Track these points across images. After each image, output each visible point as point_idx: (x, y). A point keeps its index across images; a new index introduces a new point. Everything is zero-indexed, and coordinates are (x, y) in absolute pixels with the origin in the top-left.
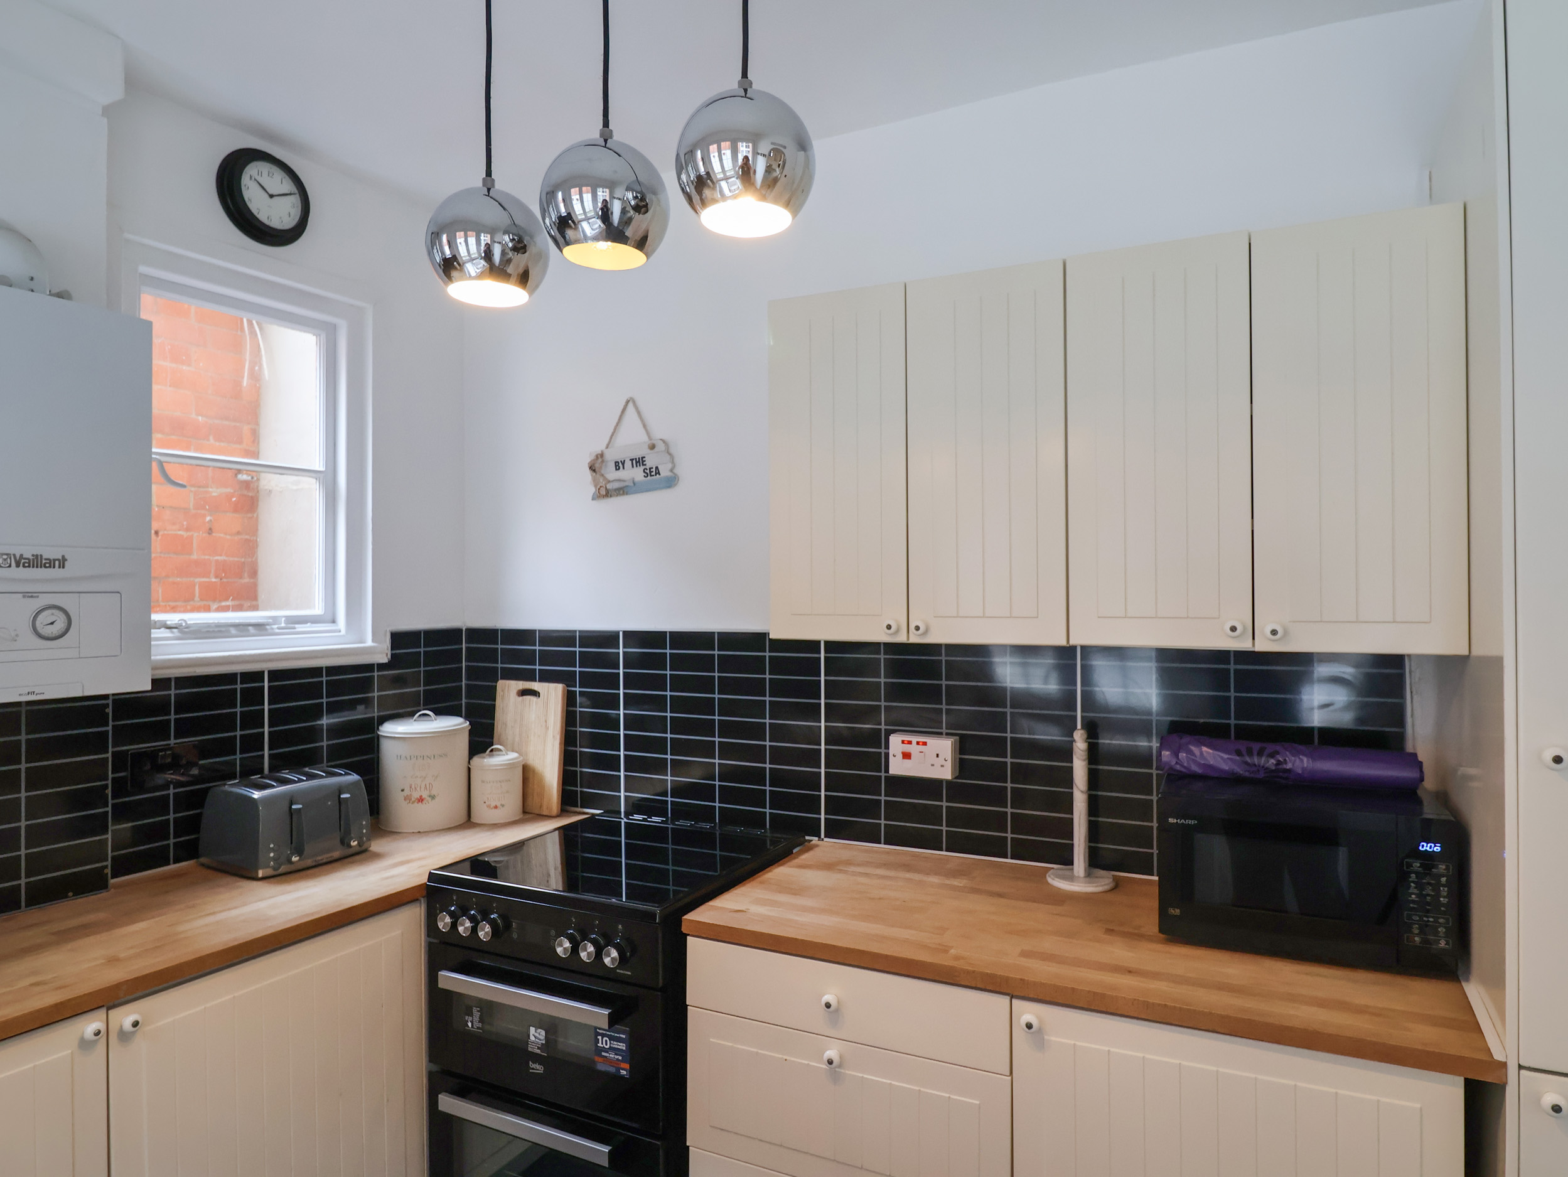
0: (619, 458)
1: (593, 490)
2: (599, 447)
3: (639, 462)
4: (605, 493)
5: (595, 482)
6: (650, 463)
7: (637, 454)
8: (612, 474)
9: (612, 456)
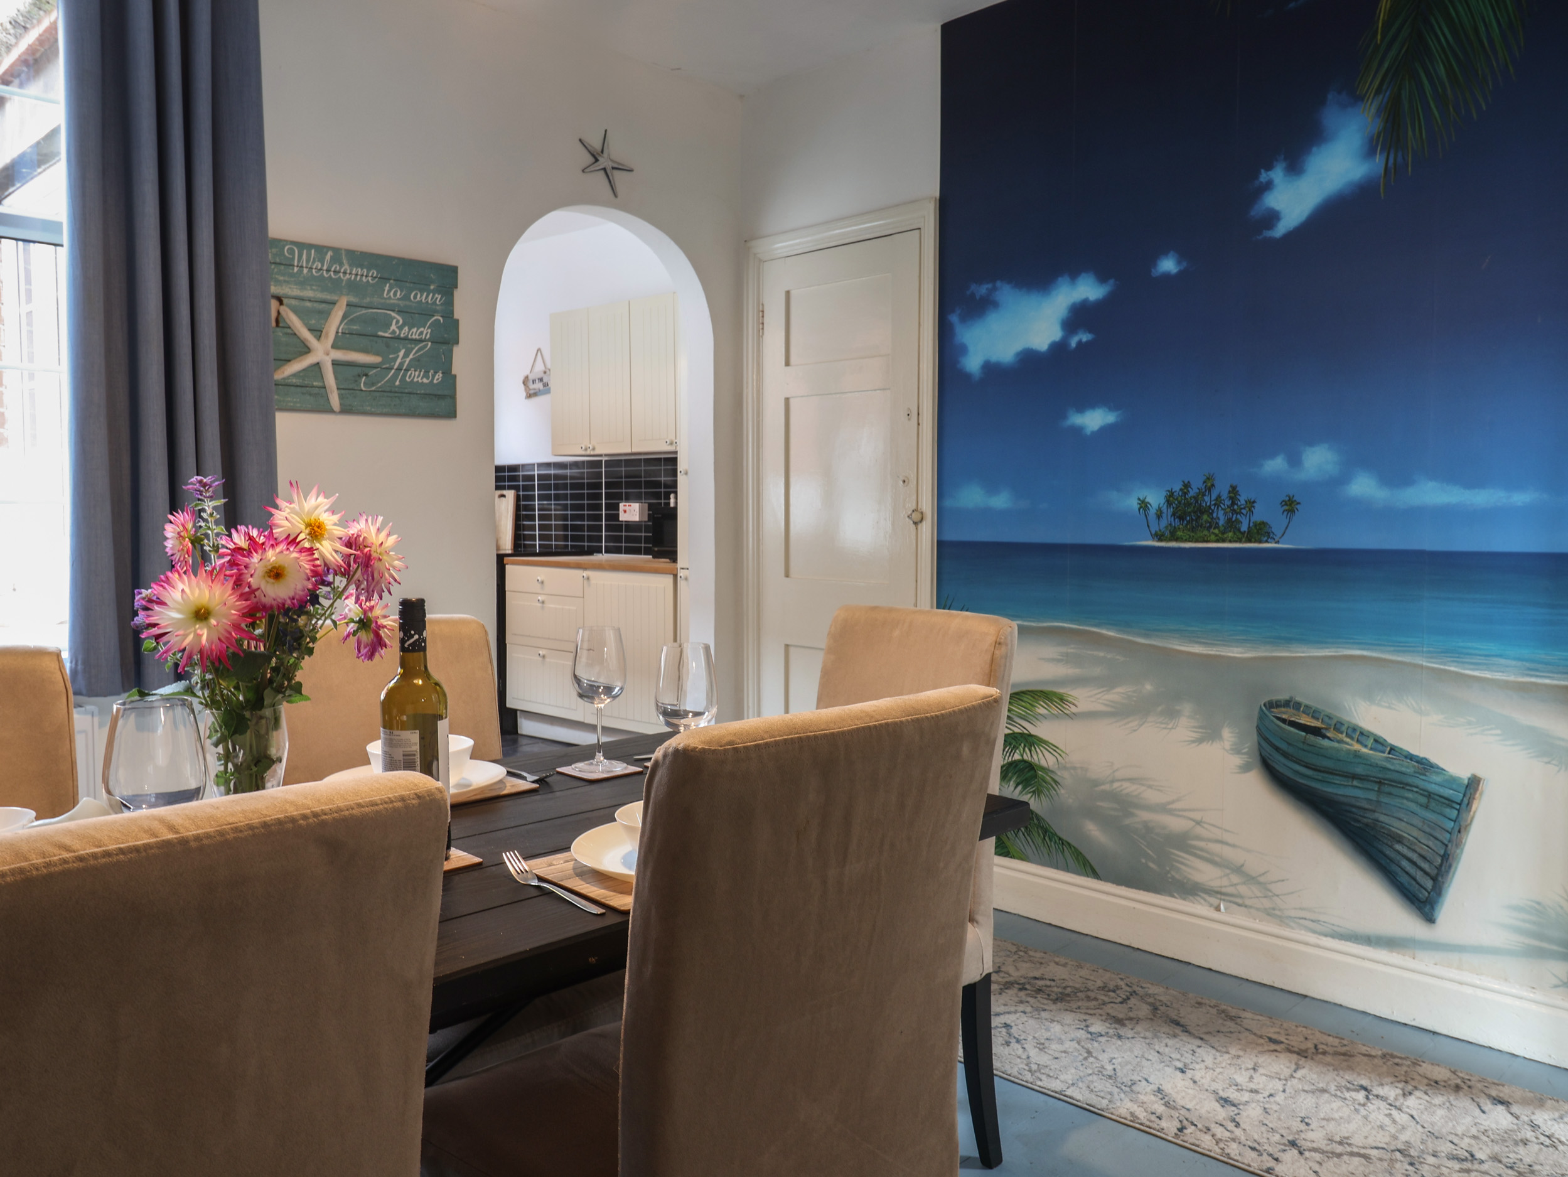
0: (534, 378)
1: (525, 394)
2: (527, 372)
3: (541, 380)
4: (530, 396)
5: (526, 390)
6: (545, 380)
7: (540, 376)
8: (532, 386)
9: (531, 377)
